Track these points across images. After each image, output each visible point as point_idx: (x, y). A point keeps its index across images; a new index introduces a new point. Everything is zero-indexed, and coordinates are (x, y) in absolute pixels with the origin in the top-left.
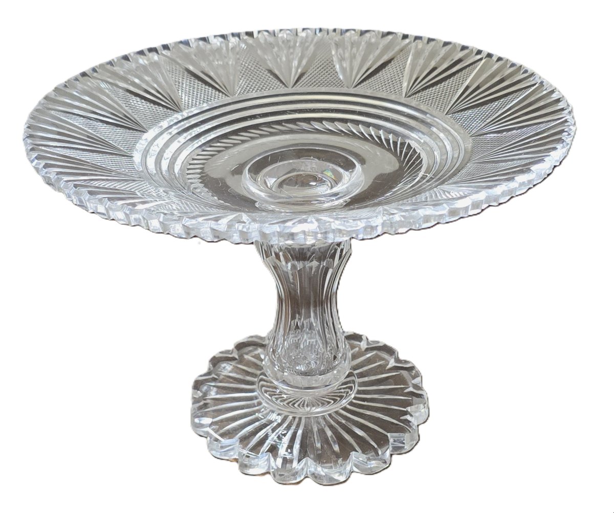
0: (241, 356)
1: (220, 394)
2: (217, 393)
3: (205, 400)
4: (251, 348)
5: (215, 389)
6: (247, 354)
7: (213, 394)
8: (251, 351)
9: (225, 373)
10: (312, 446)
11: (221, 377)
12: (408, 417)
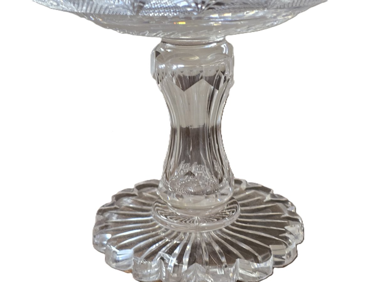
0: (140, 193)
1: (120, 219)
2: (117, 218)
3: (107, 222)
4: (149, 188)
5: (116, 215)
6: (145, 192)
7: (114, 219)
8: (149, 190)
9: (126, 205)
10: (201, 256)
11: (123, 207)
12: (286, 235)
